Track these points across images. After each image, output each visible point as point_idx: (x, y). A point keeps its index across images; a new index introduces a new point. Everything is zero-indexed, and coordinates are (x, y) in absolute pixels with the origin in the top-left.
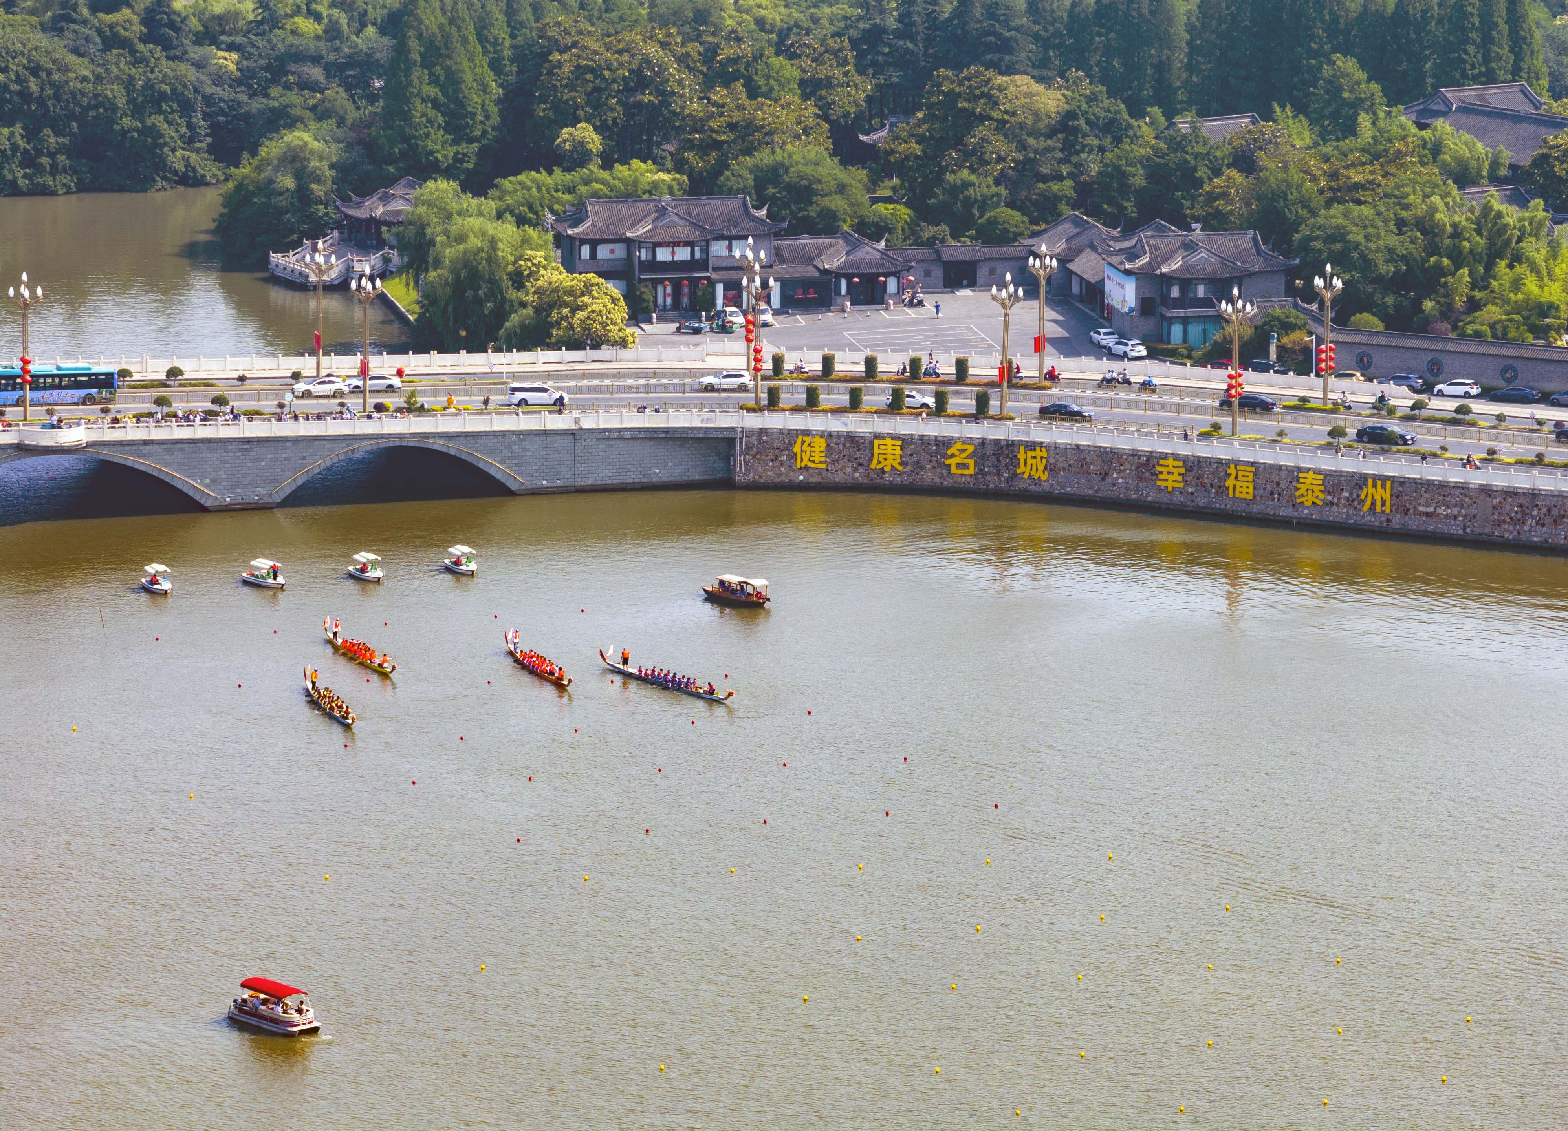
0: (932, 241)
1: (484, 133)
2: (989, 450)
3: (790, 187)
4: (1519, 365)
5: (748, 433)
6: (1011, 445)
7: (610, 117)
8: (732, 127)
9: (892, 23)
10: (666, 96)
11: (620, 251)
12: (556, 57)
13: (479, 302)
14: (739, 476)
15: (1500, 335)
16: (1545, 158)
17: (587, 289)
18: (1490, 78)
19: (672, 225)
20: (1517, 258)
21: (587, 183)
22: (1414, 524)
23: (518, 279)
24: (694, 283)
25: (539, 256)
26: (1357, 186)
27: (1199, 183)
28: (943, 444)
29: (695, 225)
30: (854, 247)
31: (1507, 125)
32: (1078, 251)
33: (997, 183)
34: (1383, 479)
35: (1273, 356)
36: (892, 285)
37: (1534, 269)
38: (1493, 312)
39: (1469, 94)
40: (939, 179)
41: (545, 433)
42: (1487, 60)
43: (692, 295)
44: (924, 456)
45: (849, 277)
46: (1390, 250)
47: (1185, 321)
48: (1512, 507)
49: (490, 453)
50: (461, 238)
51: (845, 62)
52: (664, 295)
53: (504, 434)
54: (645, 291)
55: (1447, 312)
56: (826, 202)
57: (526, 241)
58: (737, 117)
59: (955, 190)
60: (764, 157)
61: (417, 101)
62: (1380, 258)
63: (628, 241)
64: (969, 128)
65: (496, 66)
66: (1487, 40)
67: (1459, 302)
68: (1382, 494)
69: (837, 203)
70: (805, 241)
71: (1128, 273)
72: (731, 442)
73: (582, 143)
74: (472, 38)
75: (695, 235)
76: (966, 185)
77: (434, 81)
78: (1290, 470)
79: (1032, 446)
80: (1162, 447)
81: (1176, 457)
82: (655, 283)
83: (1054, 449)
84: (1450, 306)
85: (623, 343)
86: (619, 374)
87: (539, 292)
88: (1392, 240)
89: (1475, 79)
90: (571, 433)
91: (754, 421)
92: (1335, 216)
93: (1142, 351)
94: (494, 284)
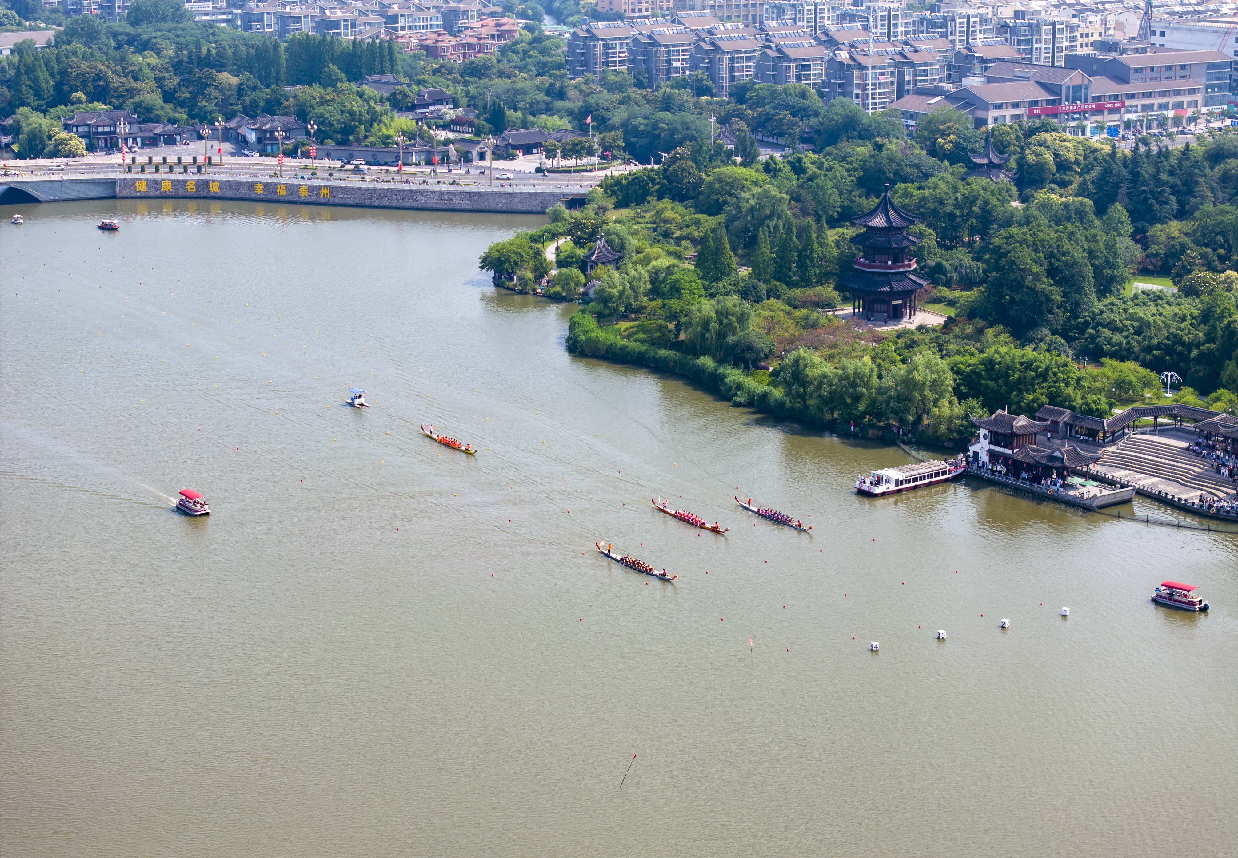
0: (192, 125)
1: (48, 97)
2: (200, 183)
3: (145, 108)
4: (378, 154)
5: (120, 180)
6: (207, 181)
7: (89, 90)
8: (127, 90)
9: (185, 59)
10: (108, 83)
11: (86, 129)
12: (70, 70)
13: (36, 145)
14: (118, 195)
15: (373, 144)
16: (394, 93)
17: (71, 139)
18: (383, 73)
19: (103, 120)
20: (381, 122)
21: (78, 109)
22: (337, 201)
23: (50, 137)
24: (111, 138)
25: (57, 130)
26: (329, 101)
27: (282, 103)
28: (185, 182)
29: (111, 120)
30: (165, 126)
31: (386, 86)
32: (241, 126)
33: (215, 106)
34: (327, 187)
35: (299, 154)
36: (178, 138)
37: (385, 125)
38: (372, 139)
39: (376, 77)
40: (196, 105)
41: (51, 181)
42: (382, 67)
43: (111, 143)
44: (179, 186)
45: (164, 136)
46: (339, 120)
47: (272, 145)
48: (368, 194)
49: (32, 188)
50: (30, 125)
51: (170, 72)
52: (102, 143)
53: (37, 182)
54: (95, 141)
55: (358, 140)
56: (157, 112)
57: (52, 125)
58: (128, 87)
59: (201, 109)
60: (137, 99)
61: (24, 86)
62: (335, 123)
63: (88, 125)
64: (206, 88)
65: (52, 75)
66: (382, 61)
67: (361, 136)
68: (326, 192)
69: (161, 113)
70: (150, 125)
71: (252, 129)
72: (115, 183)
73: (79, 98)
74: (43, 65)
75: (110, 123)
76: (205, 106)
77: (29, 79)
78: (297, 185)
79: (214, 181)
80: (256, 179)
81: (261, 183)
82: (99, 139)
83: (221, 182)
84: (359, 137)
85: (83, 156)
86: (80, 165)
87: (56, 141)
88: (339, 117)
89: (378, 73)
90: (60, 181)
91: (122, 176)
92: (320, 110)
93: (258, 155)
94: (41, 139)
